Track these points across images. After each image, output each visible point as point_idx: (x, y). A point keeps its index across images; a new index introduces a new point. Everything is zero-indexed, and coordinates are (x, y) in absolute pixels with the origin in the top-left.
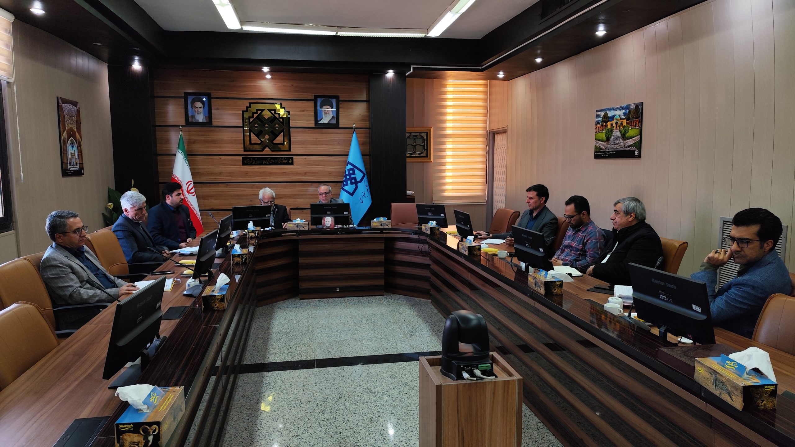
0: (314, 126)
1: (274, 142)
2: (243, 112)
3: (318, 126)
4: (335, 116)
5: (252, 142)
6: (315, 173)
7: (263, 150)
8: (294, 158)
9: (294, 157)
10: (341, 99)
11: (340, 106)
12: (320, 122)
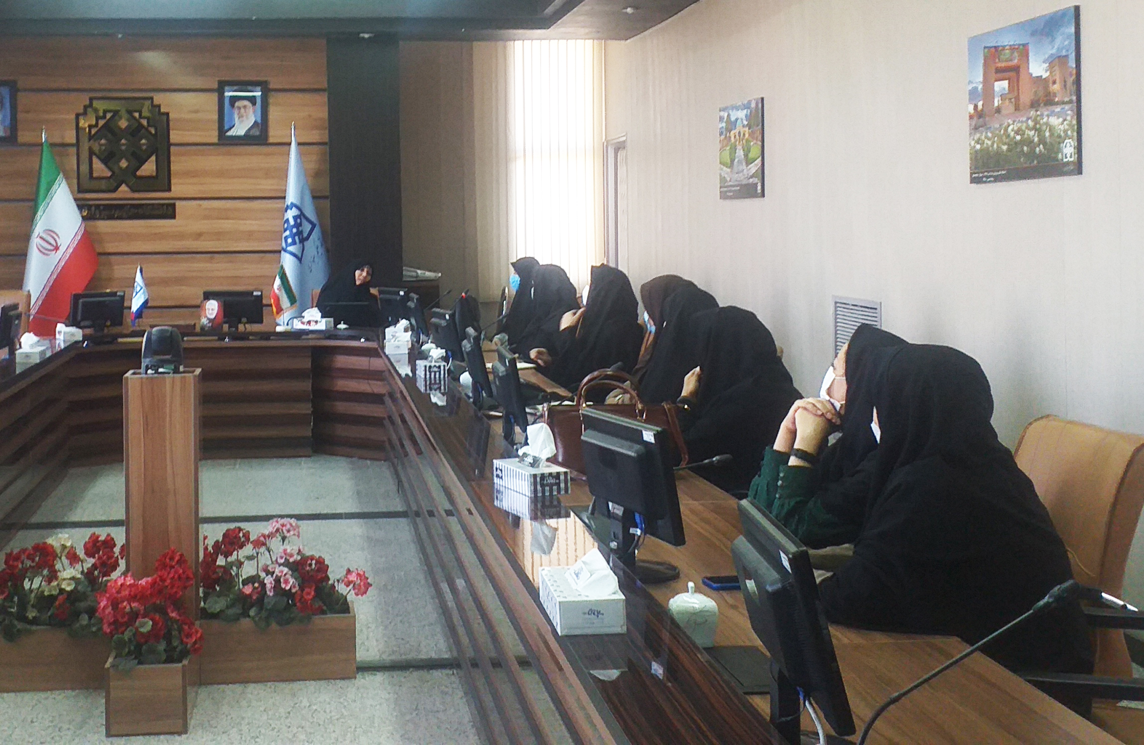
0: (215, 140)
1: (139, 173)
2: (78, 116)
3: (225, 141)
4: (259, 121)
5: (95, 175)
6: (219, 235)
7: (115, 190)
8: (177, 204)
9: (179, 204)
10: (271, 86)
11: (271, 101)
12: (229, 134)
